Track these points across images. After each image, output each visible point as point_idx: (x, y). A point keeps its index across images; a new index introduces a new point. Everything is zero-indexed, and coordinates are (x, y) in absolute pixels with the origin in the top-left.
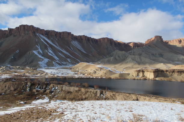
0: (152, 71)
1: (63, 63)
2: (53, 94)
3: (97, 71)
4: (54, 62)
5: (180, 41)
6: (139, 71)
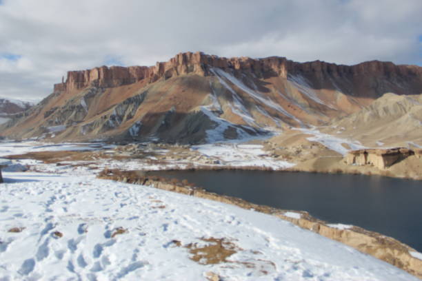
0: (381, 153)
3: (303, 150)
4: (238, 129)
6: (357, 153)
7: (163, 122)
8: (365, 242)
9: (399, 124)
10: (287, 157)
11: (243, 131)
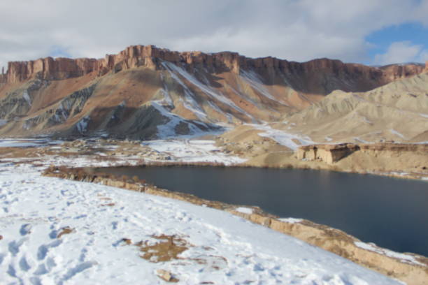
0: (329, 148)
4: (190, 125)
6: (307, 149)
7: (113, 117)
8: (314, 235)
9: (346, 120)
10: (239, 152)
11: (194, 126)
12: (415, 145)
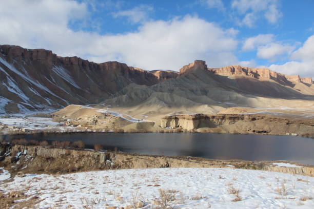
0: (191, 118)
1: (37, 106)
2: (18, 163)
3: (99, 120)
4: (19, 105)
5: (233, 70)
6: (170, 118)
10: (87, 126)
12: (243, 115)
